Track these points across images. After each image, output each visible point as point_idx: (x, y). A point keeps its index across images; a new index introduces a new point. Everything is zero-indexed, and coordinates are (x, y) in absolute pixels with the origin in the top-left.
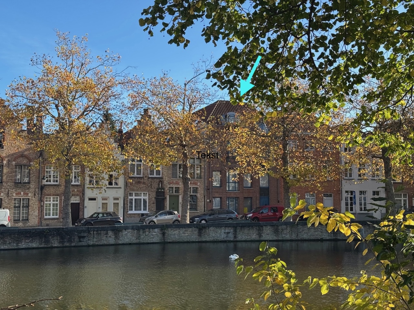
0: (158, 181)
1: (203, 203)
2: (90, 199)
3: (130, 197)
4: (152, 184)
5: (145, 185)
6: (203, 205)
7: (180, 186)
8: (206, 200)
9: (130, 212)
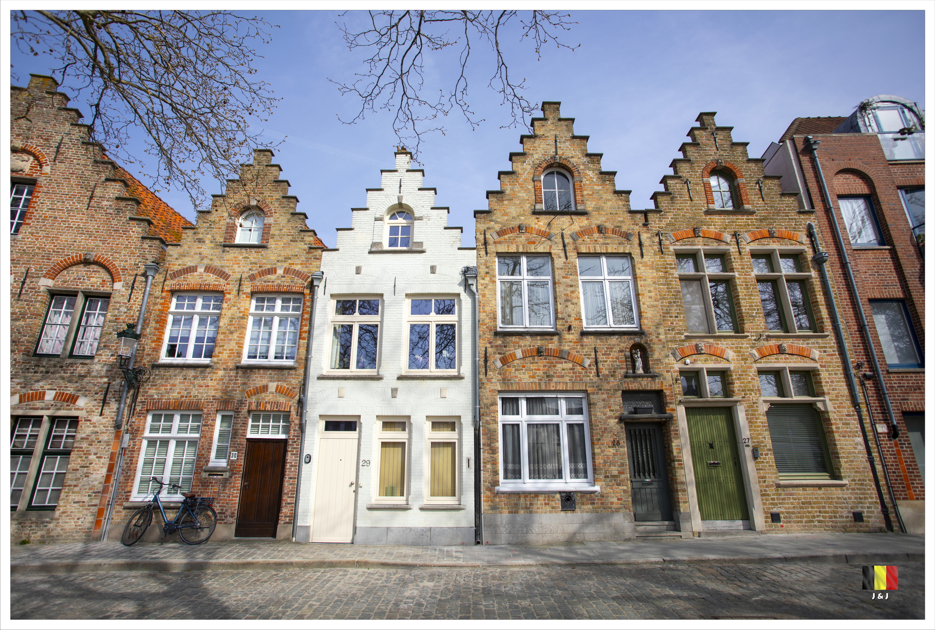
0: (626, 343)
1: (860, 440)
2: (334, 425)
3: (503, 419)
4: (601, 357)
5: (570, 365)
6: (862, 448)
7: (732, 366)
8: (868, 427)
9: (506, 485)
